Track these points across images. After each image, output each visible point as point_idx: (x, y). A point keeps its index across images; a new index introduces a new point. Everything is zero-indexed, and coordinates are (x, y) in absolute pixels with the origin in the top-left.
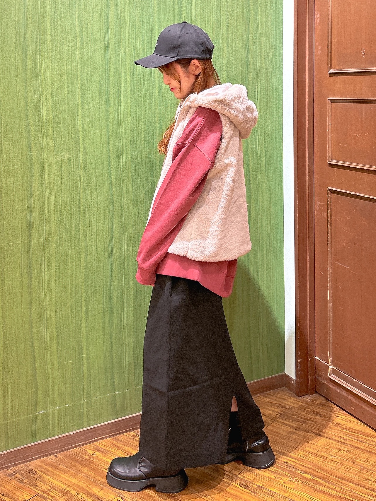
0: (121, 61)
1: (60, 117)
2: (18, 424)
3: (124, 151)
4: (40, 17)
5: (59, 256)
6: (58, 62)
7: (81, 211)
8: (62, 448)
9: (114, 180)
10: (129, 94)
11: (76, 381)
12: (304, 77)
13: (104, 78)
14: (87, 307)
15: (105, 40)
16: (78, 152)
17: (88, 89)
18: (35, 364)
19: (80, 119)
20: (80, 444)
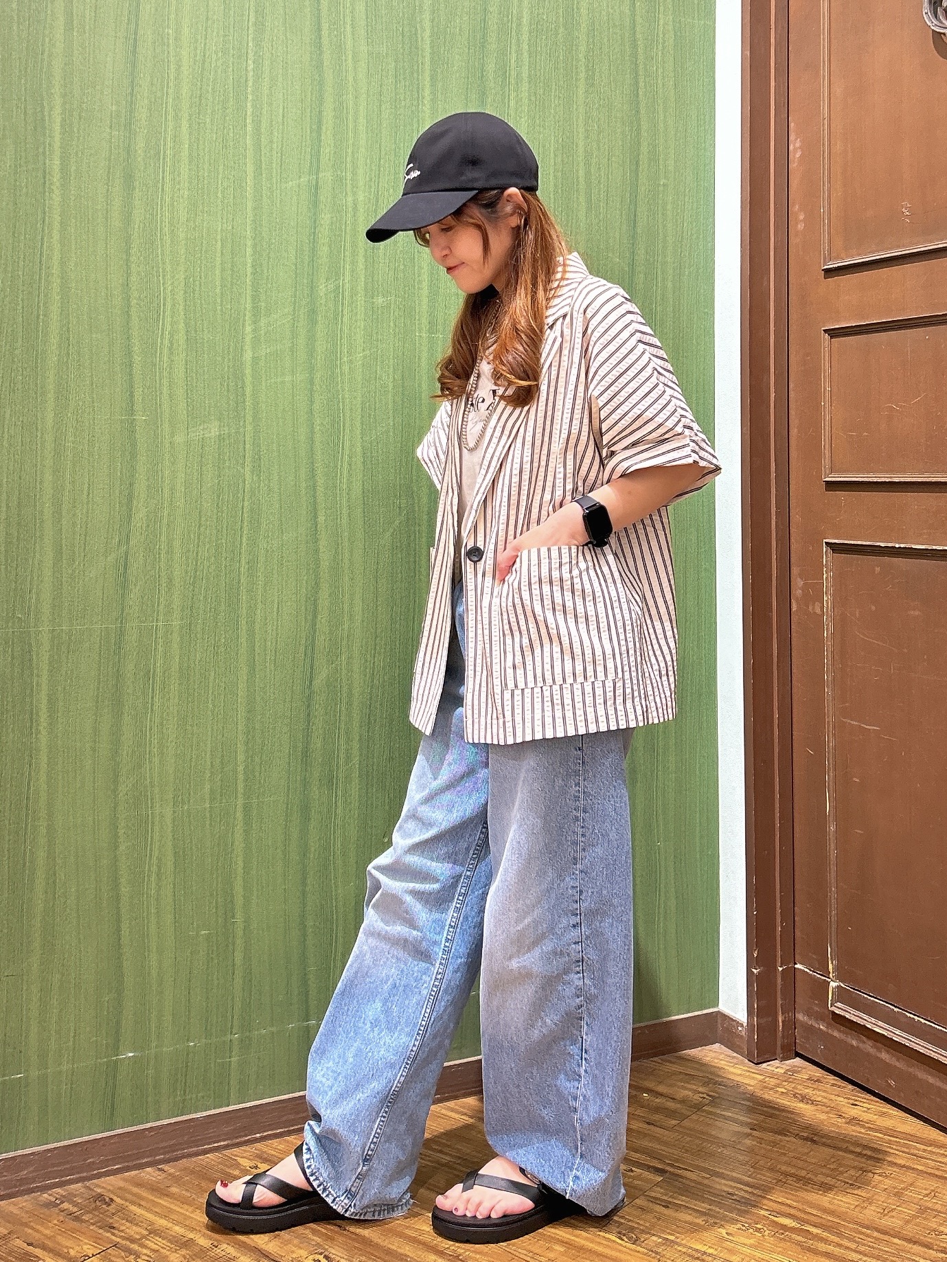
0: (346, 223)
1: (203, 339)
2: (72, 1080)
3: (347, 431)
5: (189, 667)
7: (243, 562)
8: (177, 1150)
9: (320, 497)
10: (360, 299)
11: (216, 982)
12: (765, 283)
13: (306, 257)
14: (249, 797)
15: (310, 172)
16: (241, 423)
17: (268, 279)
18: (119, 930)
19: (248, 347)
20: (219, 1144)
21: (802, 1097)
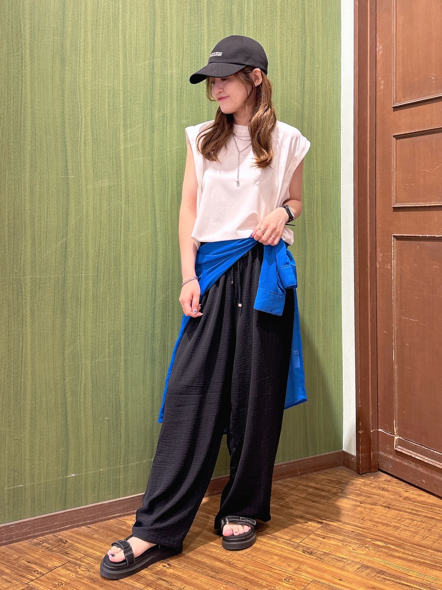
0: (167, 83)
1: (100, 139)
2: (46, 488)
3: (170, 184)
4: (80, 26)
5: (97, 295)
6: (99, 77)
7: (122, 244)
8: (96, 519)
9: (158, 215)
10: (174, 121)
11: (112, 441)
12: (365, 114)
13: (149, 100)
14: (127, 356)
15: (150, 58)
16: (119, 180)
17: (130, 110)
18: (66, 418)
19: (122, 143)
20: (116, 515)
21: (382, 488)
